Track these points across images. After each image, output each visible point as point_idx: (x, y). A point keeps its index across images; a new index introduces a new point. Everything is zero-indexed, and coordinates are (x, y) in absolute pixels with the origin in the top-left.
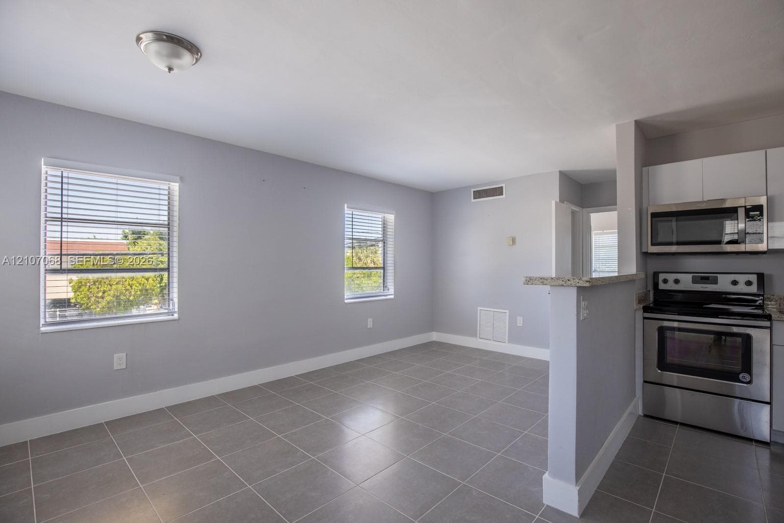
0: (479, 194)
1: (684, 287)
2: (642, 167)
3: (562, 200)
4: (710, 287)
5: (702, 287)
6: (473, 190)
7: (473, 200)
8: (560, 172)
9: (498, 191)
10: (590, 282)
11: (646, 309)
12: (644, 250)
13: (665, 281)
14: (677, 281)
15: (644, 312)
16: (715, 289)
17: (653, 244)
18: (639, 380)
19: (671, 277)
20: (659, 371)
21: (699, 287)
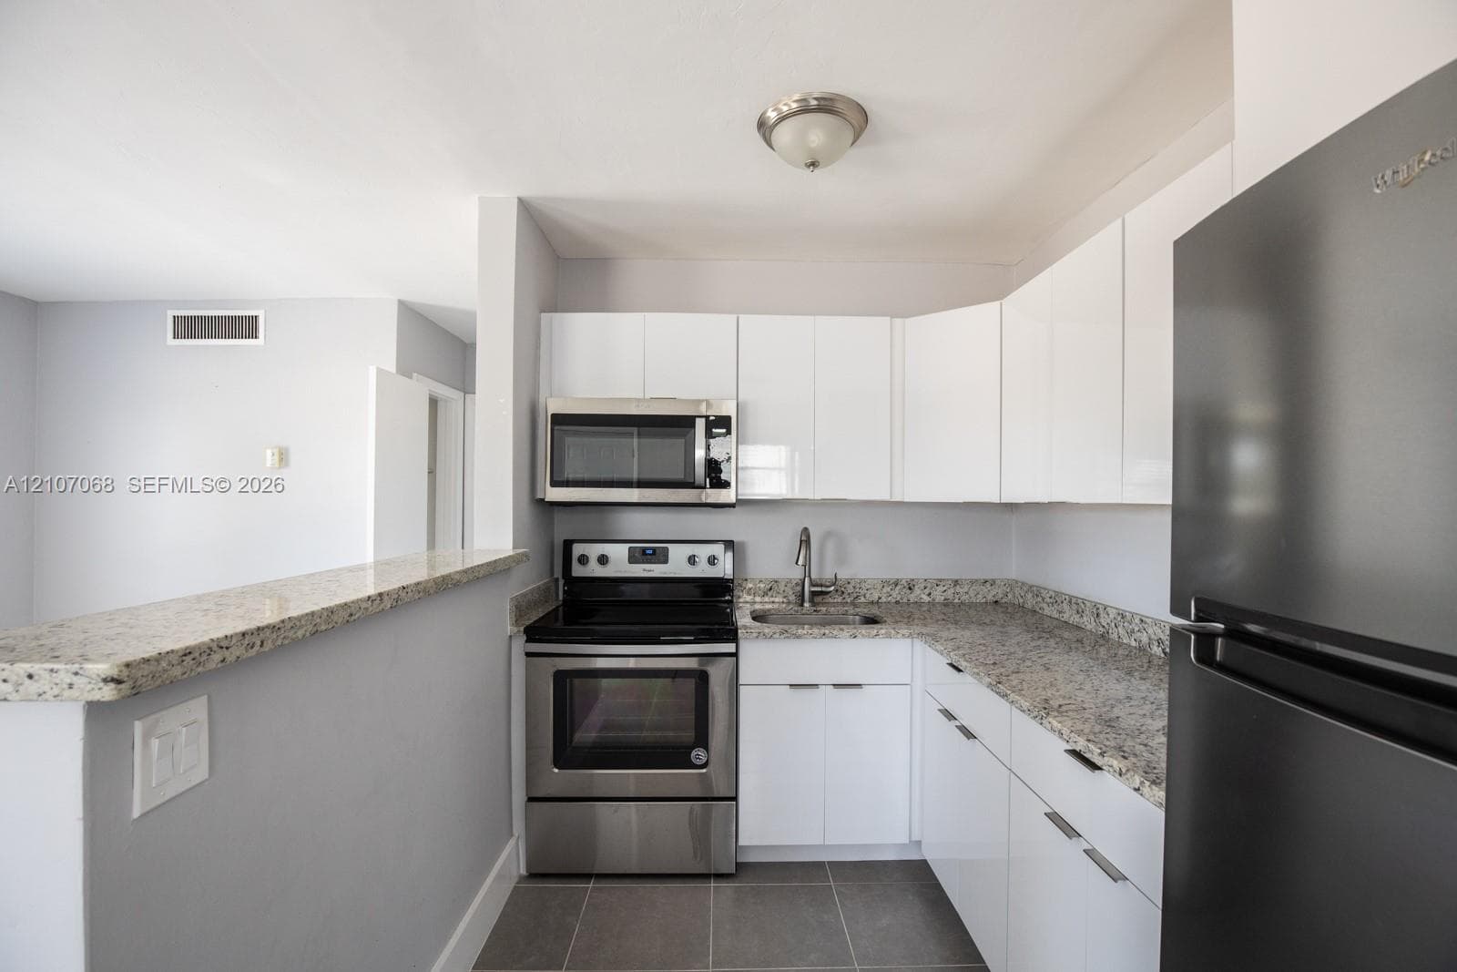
0: (190, 327)
1: (616, 572)
2: (541, 312)
3: (404, 370)
4: (657, 570)
5: (644, 570)
6: (171, 313)
7: (171, 341)
8: (401, 303)
9: (244, 327)
10: (118, 682)
11: (533, 634)
12: (540, 496)
13: (583, 560)
14: (603, 560)
15: (528, 641)
16: (665, 573)
17: (554, 484)
18: (519, 796)
19: (594, 550)
20: (556, 770)
21: (640, 570)
